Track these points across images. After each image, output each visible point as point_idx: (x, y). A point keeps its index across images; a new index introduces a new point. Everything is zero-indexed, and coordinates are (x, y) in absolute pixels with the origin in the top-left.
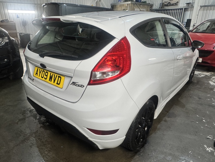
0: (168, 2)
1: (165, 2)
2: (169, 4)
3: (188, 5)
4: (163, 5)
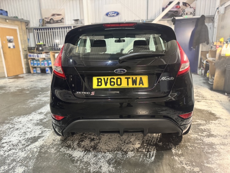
0: (50, 19)
1: (46, 18)
2: (52, 21)
3: (76, 22)
4: (44, 22)
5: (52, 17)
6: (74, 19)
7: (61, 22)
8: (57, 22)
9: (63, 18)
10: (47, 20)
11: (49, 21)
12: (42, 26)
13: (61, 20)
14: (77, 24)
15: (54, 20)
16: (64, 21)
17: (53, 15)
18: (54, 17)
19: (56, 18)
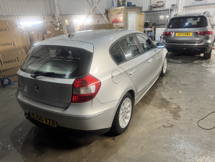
1: (153, 5)
2: (156, 7)
3: (173, 6)
4: (151, 7)
5: (157, 4)
6: (171, 4)
7: (163, 7)
8: (160, 7)
9: (164, 4)
10: (153, 6)
11: (154, 6)
12: (150, 10)
13: (162, 6)
14: (174, 7)
15: (158, 5)
16: (165, 6)
17: (158, 2)
18: (158, 3)
19: (160, 4)
